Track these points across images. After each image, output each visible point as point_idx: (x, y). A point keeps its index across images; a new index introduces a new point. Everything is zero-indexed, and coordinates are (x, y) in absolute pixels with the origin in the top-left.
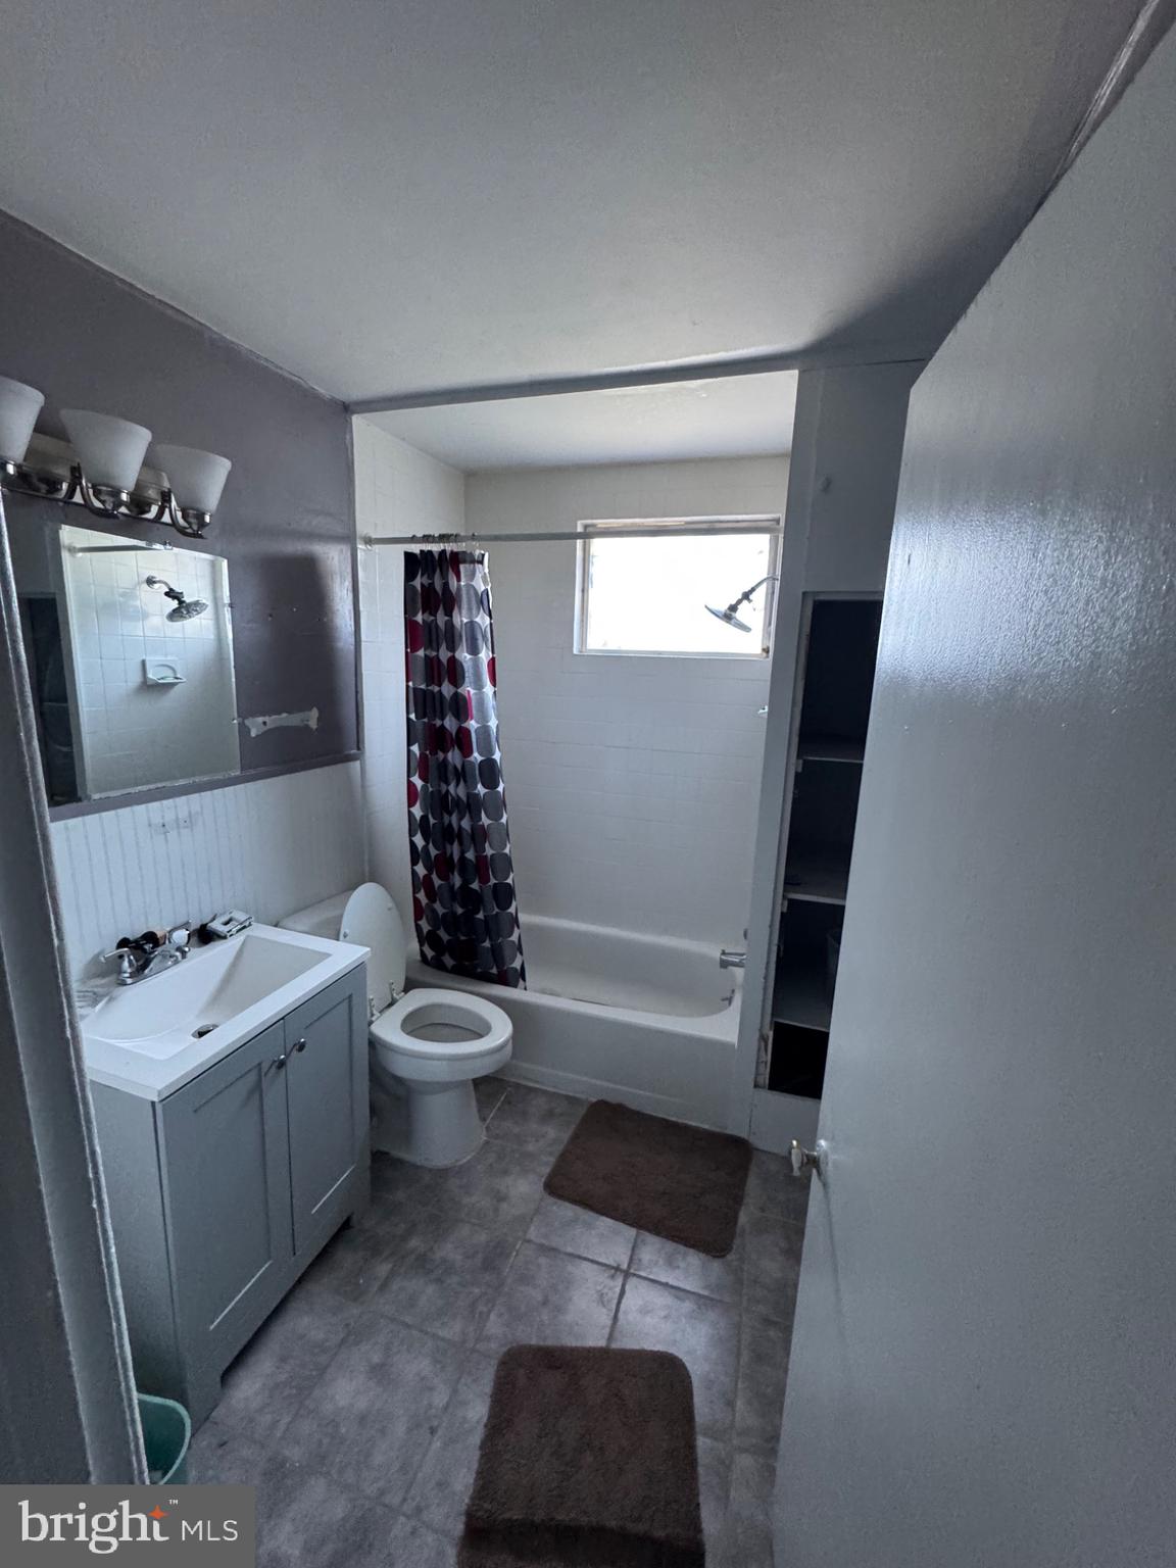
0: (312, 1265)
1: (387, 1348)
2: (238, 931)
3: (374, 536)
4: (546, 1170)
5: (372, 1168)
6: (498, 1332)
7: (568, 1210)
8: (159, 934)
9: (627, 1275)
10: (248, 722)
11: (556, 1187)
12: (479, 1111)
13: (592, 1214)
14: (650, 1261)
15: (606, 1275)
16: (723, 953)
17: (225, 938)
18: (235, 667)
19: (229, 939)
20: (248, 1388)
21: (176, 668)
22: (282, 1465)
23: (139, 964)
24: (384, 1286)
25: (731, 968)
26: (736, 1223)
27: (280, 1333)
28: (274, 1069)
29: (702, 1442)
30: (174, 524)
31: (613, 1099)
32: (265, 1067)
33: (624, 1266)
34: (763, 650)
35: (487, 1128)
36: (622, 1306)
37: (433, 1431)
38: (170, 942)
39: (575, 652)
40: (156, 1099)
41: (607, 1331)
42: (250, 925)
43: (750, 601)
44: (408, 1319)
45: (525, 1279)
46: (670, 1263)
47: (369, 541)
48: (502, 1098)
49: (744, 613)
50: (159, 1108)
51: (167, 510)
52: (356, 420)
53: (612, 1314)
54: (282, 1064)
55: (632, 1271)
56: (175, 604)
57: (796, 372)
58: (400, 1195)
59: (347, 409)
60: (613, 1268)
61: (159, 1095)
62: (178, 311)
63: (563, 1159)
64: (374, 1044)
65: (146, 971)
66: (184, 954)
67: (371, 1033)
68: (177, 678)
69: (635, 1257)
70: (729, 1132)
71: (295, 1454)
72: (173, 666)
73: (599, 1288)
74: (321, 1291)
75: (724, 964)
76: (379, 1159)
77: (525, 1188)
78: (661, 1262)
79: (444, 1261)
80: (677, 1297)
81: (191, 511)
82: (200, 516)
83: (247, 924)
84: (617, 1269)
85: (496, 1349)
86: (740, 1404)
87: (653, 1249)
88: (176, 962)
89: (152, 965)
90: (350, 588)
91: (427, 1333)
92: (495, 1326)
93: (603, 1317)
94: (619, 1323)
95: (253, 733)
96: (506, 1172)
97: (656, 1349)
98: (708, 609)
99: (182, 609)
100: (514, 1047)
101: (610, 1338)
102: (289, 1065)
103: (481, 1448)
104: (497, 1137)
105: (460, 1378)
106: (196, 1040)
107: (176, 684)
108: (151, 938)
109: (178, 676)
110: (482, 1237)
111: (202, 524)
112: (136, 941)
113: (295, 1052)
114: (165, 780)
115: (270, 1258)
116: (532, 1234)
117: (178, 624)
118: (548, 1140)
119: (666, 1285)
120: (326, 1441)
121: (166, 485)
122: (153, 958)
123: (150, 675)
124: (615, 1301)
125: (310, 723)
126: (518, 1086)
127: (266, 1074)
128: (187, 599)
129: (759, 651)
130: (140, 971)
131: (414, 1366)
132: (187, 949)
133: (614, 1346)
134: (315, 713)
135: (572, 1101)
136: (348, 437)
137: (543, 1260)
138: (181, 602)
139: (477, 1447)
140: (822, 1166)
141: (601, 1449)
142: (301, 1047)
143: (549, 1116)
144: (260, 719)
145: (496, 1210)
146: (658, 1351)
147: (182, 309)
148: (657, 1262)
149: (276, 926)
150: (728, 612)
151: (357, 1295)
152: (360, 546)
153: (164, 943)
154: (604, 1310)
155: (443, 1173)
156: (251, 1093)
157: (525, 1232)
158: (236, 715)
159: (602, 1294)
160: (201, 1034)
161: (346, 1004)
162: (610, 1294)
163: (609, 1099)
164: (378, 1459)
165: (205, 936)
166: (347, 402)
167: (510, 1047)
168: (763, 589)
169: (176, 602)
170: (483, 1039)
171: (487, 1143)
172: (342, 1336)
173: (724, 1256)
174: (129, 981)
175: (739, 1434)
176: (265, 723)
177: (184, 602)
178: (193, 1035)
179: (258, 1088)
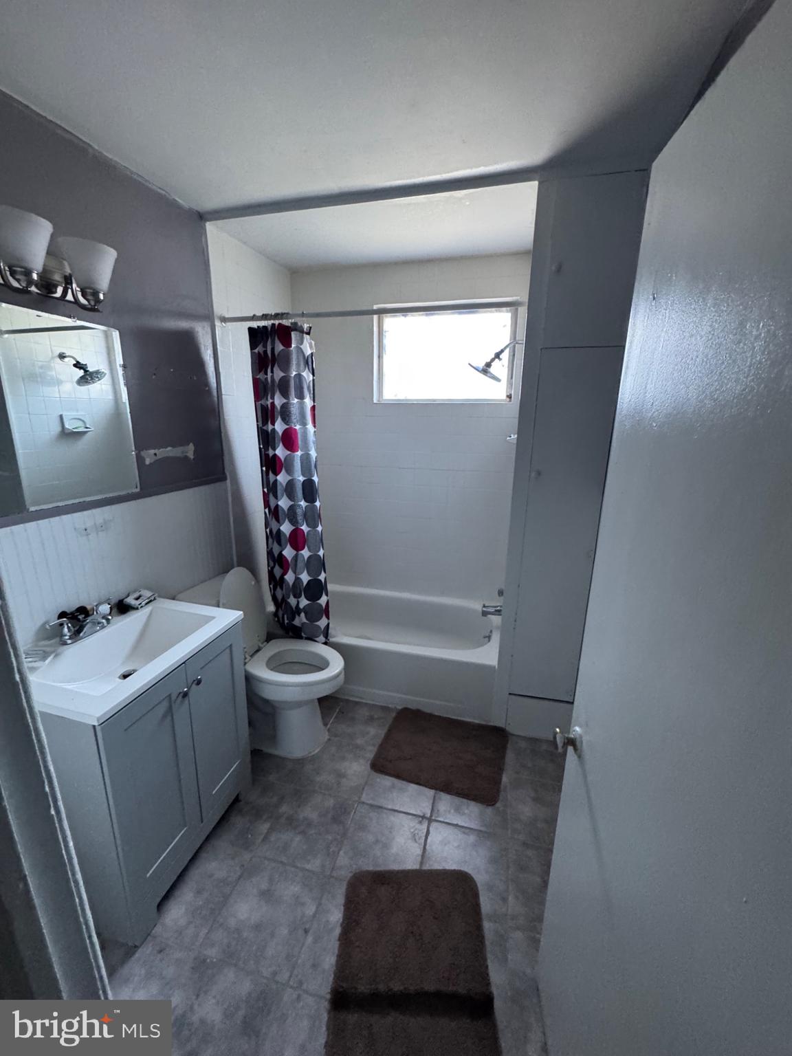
0: (215, 828)
1: (271, 880)
2: (146, 604)
3: (227, 316)
4: (370, 755)
5: (252, 762)
6: (346, 864)
7: (388, 781)
8: (89, 607)
9: (430, 820)
10: (143, 453)
11: (380, 766)
12: (323, 718)
13: (404, 782)
14: (445, 811)
15: (417, 821)
16: (484, 606)
17: (137, 609)
18: (130, 413)
19: (140, 610)
20: (176, 913)
21: (85, 420)
22: (204, 961)
23: (76, 629)
24: (266, 839)
25: (489, 616)
26: (500, 783)
27: (195, 875)
28: (181, 696)
29: (487, 926)
30: (76, 301)
31: (413, 706)
32: (174, 697)
33: (428, 815)
34: (508, 396)
35: (329, 730)
36: (429, 841)
37: (306, 931)
38: (97, 613)
39: (375, 401)
40: (96, 724)
41: (419, 859)
42: (155, 599)
43: (500, 359)
44: (284, 859)
45: (363, 828)
46: (458, 810)
47: (224, 320)
48: (337, 710)
49: (495, 368)
50: (98, 729)
51: (70, 291)
52: (210, 226)
53: (422, 846)
54: (185, 695)
55: (433, 818)
56: (81, 373)
57: (536, 183)
58: (272, 778)
59: (202, 217)
60: (420, 816)
61: (98, 720)
62: (68, 131)
63: (382, 747)
64: (249, 679)
65: (81, 634)
66: (108, 621)
67: (246, 671)
68: (87, 428)
69: (435, 808)
70: (492, 724)
71: (213, 953)
72: (83, 419)
73: (412, 830)
74: (223, 844)
75: (485, 614)
76: (256, 754)
77: (357, 768)
78: (452, 811)
79: (305, 819)
80: (464, 833)
81: (88, 290)
82: (95, 294)
83: (152, 598)
84: (423, 817)
85: (346, 874)
86: (511, 898)
87: (446, 802)
88: (103, 627)
89: (85, 629)
90: (212, 355)
91: (297, 867)
92: (343, 860)
93: (417, 850)
94: (427, 853)
95: (148, 462)
96: (343, 758)
97: (453, 868)
98: (471, 366)
99: (88, 377)
100: (345, 675)
101: (422, 863)
102: (190, 694)
103: (339, 940)
104: (336, 736)
105: (322, 896)
106: (122, 681)
107: (86, 432)
108: (83, 611)
109: (88, 426)
110: (330, 802)
111: (98, 301)
112: (72, 613)
113: (194, 686)
114: (85, 497)
115: (186, 826)
116: (364, 798)
117: (84, 388)
118: (371, 736)
119: (457, 825)
120: (234, 943)
121: (68, 271)
122: (86, 624)
123: (67, 426)
124: (424, 838)
125: (188, 455)
126: (347, 701)
127: (175, 702)
128: (90, 369)
129: (504, 397)
130: (77, 634)
131: (290, 890)
132: (110, 617)
133: (426, 867)
134: (191, 447)
135: (385, 709)
136: (203, 240)
137: (372, 814)
138: (86, 371)
139: (337, 938)
140: (578, 744)
141: (420, 935)
142: (199, 682)
143: (371, 719)
144: (152, 452)
145: (339, 783)
146: (455, 870)
147: (70, 130)
148: (449, 812)
149: (174, 599)
150: (485, 367)
151: (247, 846)
152: (218, 323)
153: (93, 614)
154: (417, 845)
155: (301, 762)
156: (164, 716)
157: (360, 798)
158: (133, 448)
159: (414, 834)
160: (125, 676)
161: (228, 651)
162: (420, 833)
163: (409, 706)
164: (270, 952)
165: (122, 608)
166: (201, 211)
167: (342, 676)
168: (507, 351)
169: (82, 371)
170: (324, 671)
171: (329, 740)
172: (239, 874)
173: (493, 805)
174: (69, 642)
175: (512, 919)
176: (155, 454)
177: (88, 371)
178: (119, 678)
179: (170, 711)
